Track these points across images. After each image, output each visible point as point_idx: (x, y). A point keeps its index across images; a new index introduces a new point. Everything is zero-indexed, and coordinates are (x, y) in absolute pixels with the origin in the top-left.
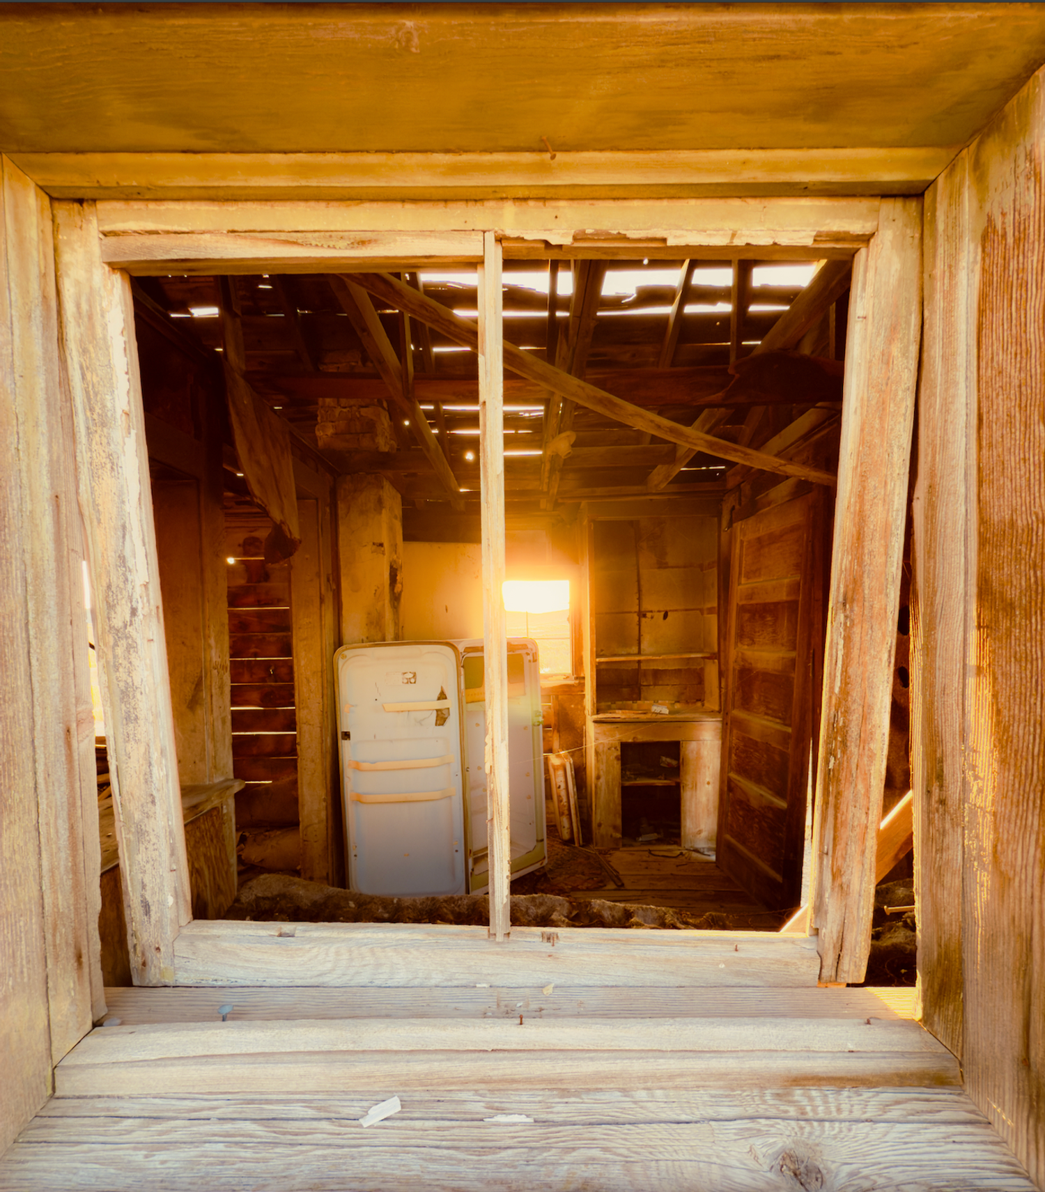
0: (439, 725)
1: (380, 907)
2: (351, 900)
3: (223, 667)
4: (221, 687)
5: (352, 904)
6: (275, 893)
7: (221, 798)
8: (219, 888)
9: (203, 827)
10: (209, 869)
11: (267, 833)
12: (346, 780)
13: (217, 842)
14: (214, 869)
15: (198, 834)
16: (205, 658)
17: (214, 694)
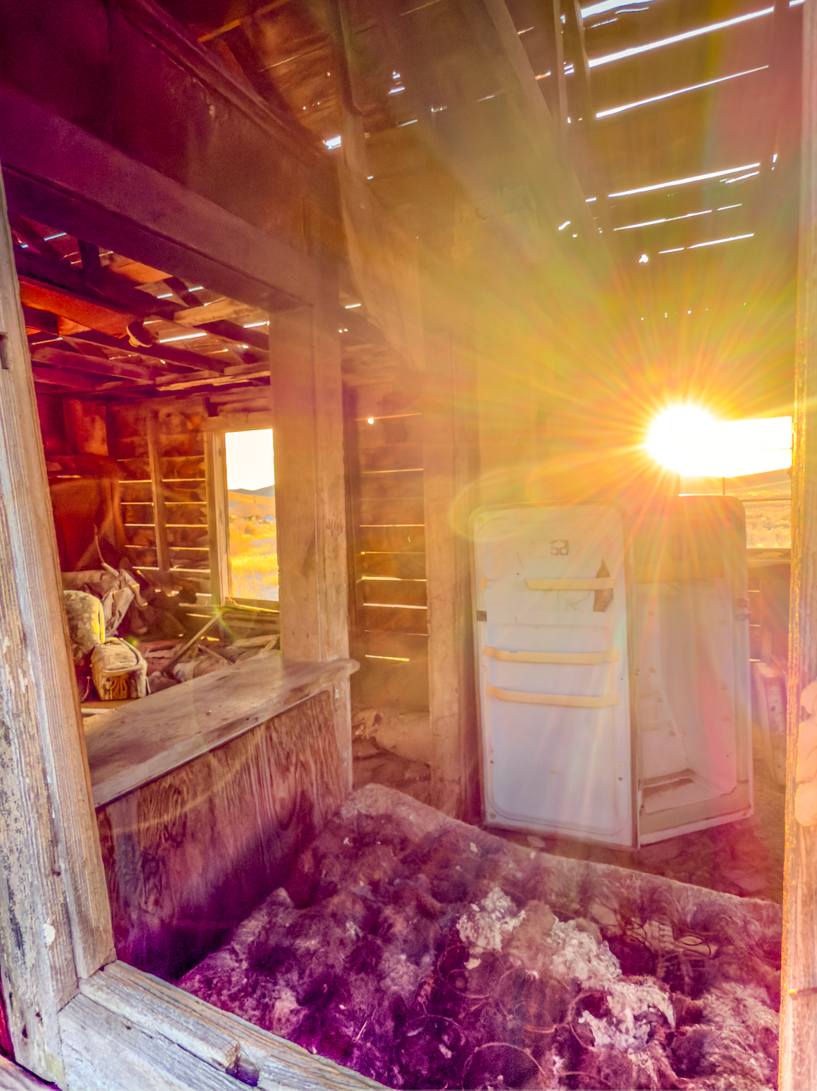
0: (599, 611)
1: (511, 861)
2: (474, 841)
3: (338, 526)
4: (335, 550)
5: (474, 847)
6: (382, 811)
7: (330, 681)
8: (327, 787)
9: (309, 712)
10: (316, 763)
11: (401, 717)
12: (482, 670)
13: (326, 732)
14: (321, 763)
15: (305, 721)
16: (318, 516)
17: (326, 557)
